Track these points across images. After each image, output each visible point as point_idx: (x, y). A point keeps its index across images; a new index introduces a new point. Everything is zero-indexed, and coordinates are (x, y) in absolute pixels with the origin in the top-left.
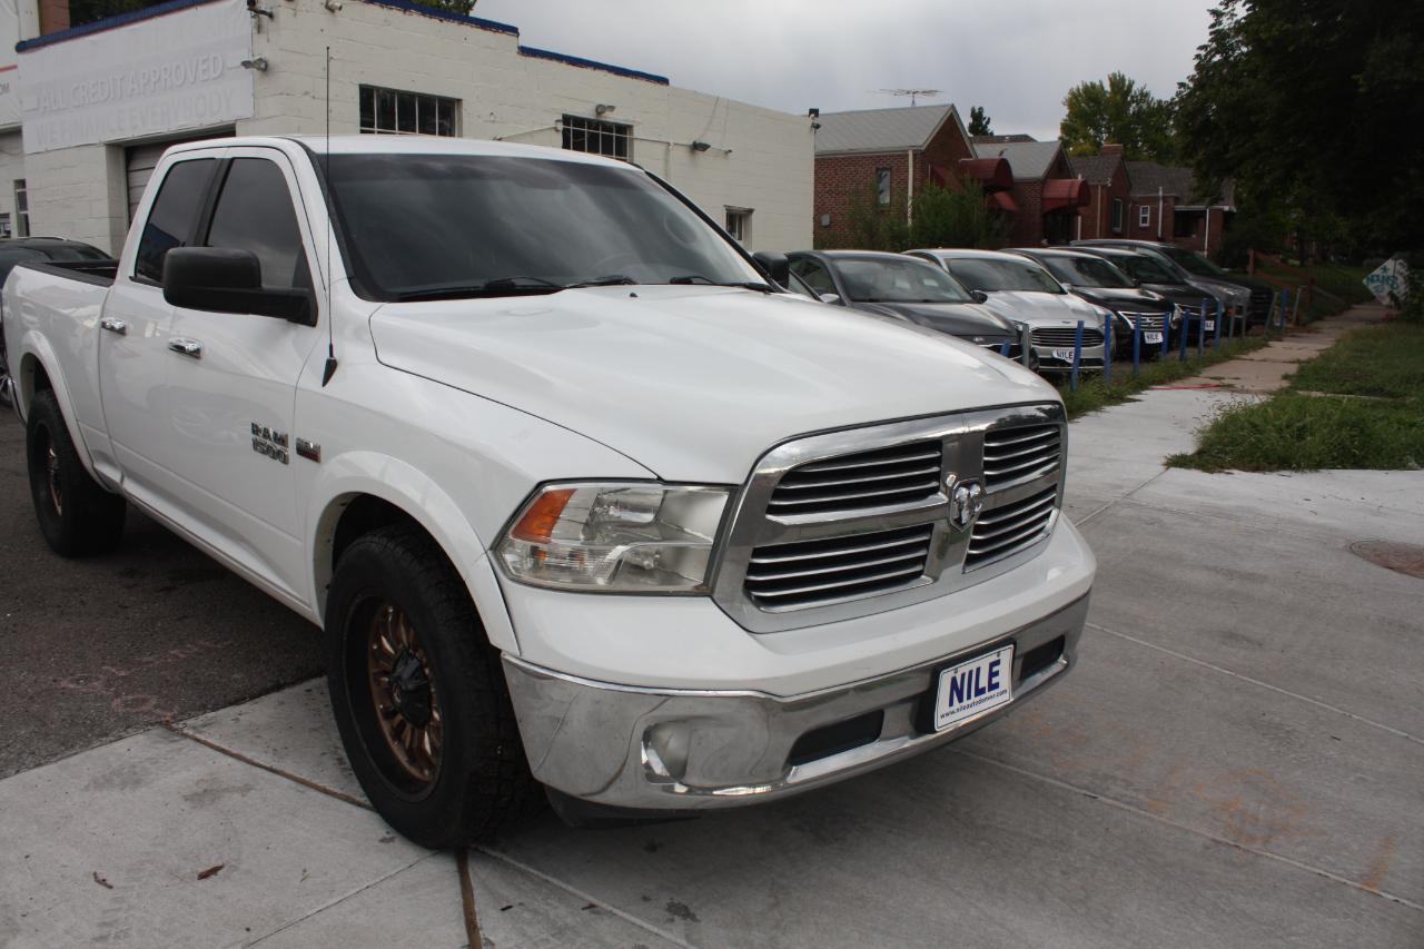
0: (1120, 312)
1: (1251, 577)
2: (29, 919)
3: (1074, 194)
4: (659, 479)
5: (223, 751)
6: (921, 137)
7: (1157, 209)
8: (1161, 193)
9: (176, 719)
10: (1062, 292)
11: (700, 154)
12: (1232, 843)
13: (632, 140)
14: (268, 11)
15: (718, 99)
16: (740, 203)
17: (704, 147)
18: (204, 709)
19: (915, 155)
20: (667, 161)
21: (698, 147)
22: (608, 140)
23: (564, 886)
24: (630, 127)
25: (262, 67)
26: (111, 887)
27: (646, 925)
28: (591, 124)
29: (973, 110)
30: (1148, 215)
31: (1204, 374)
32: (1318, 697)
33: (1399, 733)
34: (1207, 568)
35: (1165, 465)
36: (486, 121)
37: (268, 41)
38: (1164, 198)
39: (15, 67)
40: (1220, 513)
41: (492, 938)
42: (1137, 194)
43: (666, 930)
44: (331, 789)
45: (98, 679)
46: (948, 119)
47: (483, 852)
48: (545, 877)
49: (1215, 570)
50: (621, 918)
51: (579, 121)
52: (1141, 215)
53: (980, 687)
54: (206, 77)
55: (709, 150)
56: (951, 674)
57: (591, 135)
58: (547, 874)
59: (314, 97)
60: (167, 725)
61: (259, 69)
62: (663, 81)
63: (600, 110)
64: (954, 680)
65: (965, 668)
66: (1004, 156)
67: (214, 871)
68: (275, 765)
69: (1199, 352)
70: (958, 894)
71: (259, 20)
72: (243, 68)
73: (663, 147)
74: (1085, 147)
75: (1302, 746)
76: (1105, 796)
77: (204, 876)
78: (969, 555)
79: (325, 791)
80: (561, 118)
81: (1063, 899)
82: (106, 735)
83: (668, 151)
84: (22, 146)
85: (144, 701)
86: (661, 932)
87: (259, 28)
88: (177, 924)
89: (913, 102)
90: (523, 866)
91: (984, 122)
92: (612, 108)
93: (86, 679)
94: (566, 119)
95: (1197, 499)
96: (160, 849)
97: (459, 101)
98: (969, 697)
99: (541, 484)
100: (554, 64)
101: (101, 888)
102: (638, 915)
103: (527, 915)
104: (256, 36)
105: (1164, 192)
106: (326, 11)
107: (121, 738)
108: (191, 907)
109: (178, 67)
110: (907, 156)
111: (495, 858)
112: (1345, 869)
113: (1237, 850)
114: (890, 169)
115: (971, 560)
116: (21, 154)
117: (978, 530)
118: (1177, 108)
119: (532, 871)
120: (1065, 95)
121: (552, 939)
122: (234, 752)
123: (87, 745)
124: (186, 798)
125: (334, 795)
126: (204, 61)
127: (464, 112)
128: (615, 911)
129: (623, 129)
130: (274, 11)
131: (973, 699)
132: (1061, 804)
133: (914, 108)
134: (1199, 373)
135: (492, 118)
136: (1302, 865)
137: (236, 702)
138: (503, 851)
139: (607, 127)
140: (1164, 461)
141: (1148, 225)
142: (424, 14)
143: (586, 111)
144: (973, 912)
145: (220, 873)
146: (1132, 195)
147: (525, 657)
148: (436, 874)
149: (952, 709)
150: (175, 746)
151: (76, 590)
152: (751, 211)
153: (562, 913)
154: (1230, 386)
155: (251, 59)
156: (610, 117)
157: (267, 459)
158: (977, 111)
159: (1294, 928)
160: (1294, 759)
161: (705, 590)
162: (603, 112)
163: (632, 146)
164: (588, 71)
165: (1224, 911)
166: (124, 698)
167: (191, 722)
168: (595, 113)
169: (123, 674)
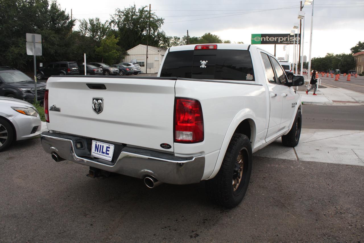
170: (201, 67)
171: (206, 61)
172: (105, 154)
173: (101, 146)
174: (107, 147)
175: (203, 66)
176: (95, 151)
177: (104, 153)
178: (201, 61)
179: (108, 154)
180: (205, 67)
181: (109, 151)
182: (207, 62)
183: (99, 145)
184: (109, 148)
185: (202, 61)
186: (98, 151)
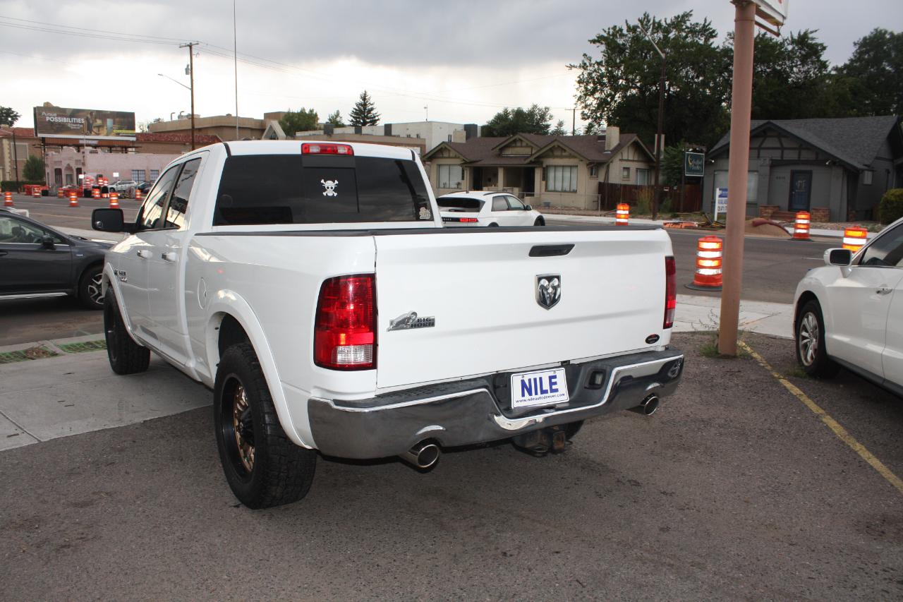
170: (325, 194)
171: (334, 182)
172: (549, 394)
173: (535, 380)
174: (551, 378)
175: (330, 193)
176: (523, 395)
177: (546, 392)
178: (322, 181)
179: (556, 390)
180: (336, 194)
181: (555, 383)
182: (336, 184)
183: (530, 380)
184: (555, 377)
185: (325, 181)
186: (530, 394)
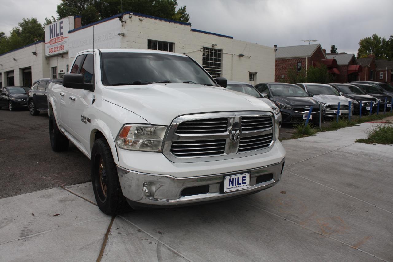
0: (359, 101)
1: (366, 171)
2: (15, 220)
3: (357, 69)
4: (150, 124)
5: (72, 193)
6: (310, 53)
7: (386, 73)
8: (387, 69)
9: (64, 186)
10: (339, 95)
11: (242, 58)
12: (320, 234)
13: (222, 53)
14: (125, 21)
15: (247, 42)
16: (253, 71)
17: (243, 56)
18: (72, 184)
19: (308, 58)
20: (232, 59)
21: (241, 56)
22: (215, 54)
23: (135, 225)
24: (222, 50)
25: (123, 35)
26: (34, 216)
27: (151, 235)
28: (210, 49)
29: (332, 46)
30: (383, 75)
31: (384, 119)
32: (368, 201)
33: (389, 212)
34: (353, 168)
35: (355, 141)
36: (182, 49)
37: (125, 28)
38: (388, 70)
39: (68, 37)
40: (366, 154)
41: (112, 233)
42: (379, 69)
43: (155, 237)
44: (92, 202)
45: (51, 176)
46: (319, 48)
47: (120, 217)
48: (131, 223)
49: (355, 168)
50: (146, 233)
51: (207, 49)
52: (380, 75)
53: (239, 182)
54: (110, 38)
55: (244, 56)
56: (229, 178)
57: (211, 52)
58: (132, 222)
59: (135, 43)
60: (62, 187)
61: (122, 35)
62: (231, 38)
63: (213, 45)
64: (230, 180)
65: (234, 177)
66: (335, 58)
67: (57, 215)
68: (82, 196)
69: (384, 113)
70: (235, 237)
71: (123, 23)
72: (118, 35)
73: (231, 56)
74: (365, 56)
75: (356, 213)
76: (289, 220)
77: (55, 216)
78: (239, 149)
79: (90, 202)
80: (202, 48)
81: (263, 241)
82: (48, 188)
83: (232, 57)
84: (68, 56)
85: (59, 181)
86: (154, 237)
87: (123, 25)
88: (44, 224)
89: (310, 43)
90: (127, 220)
91: (335, 49)
92: (216, 45)
93: (48, 176)
94: (204, 48)
95: (360, 150)
96: (48, 210)
97: (174, 43)
98: (235, 185)
99: (125, 124)
100: (201, 33)
101: (32, 216)
102: (150, 233)
103: (123, 230)
104: (122, 27)
105: (388, 68)
106: (140, 21)
107: (51, 188)
108: (49, 221)
109: (104, 36)
110: (306, 58)
111: (122, 218)
112: (350, 242)
113: (321, 236)
114: (301, 62)
115: (239, 150)
116: (68, 58)
117: (241, 142)
118: (390, 43)
119: (129, 221)
120: (359, 41)
121: (126, 235)
122: (74, 193)
123: (43, 189)
124: (59, 201)
125: (92, 203)
126: (110, 34)
127: (175, 46)
128: (145, 232)
129: (220, 51)
130: (126, 21)
131: (237, 185)
132: (275, 220)
133: (310, 45)
134: (383, 119)
135: (183, 48)
136: (338, 240)
137: (79, 183)
138: (124, 217)
139: (215, 50)
140: (355, 140)
141: (382, 78)
142: (165, 21)
143: (209, 46)
144: (236, 242)
145: (59, 215)
146: (377, 69)
147: (120, 165)
148: (106, 220)
149: (230, 187)
150: (62, 191)
151: (54, 158)
152: (256, 73)
153: (131, 230)
154: (391, 122)
155: (120, 33)
156: (216, 47)
157: (83, 123)
158: (333, 46)
159: (326, 254)
160: (351, 215)
161: (161, 151)
162: (214, 46)
163: (222, 55)
164: (210, 35)
165: (307, 248)
166: (55, 181)
167: (68, 187)
168: (212, 46)
169: (57, 176)
